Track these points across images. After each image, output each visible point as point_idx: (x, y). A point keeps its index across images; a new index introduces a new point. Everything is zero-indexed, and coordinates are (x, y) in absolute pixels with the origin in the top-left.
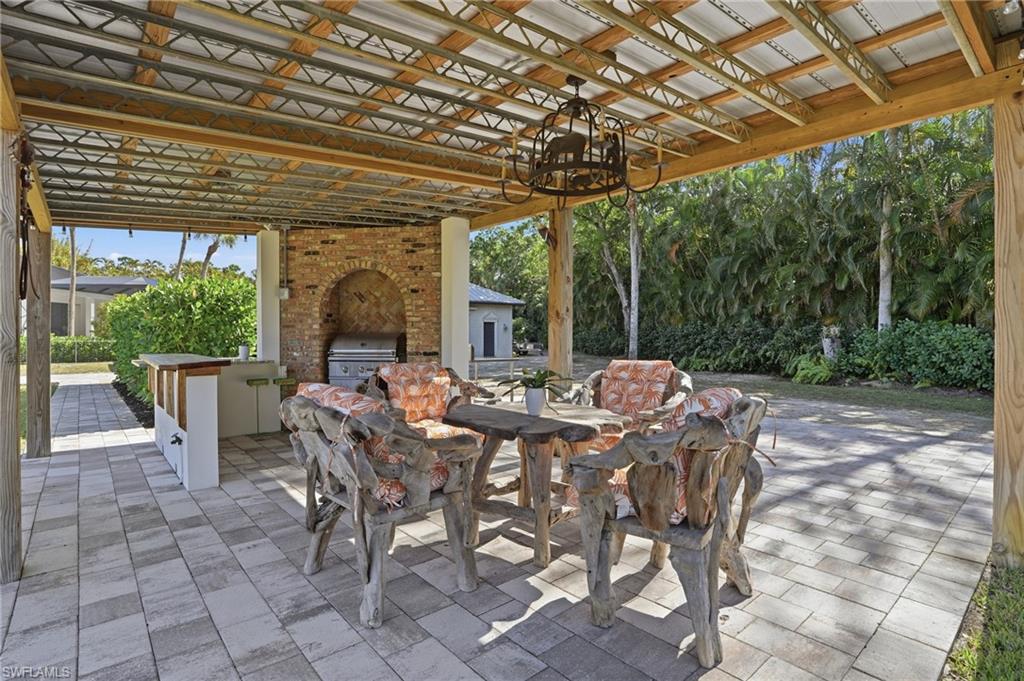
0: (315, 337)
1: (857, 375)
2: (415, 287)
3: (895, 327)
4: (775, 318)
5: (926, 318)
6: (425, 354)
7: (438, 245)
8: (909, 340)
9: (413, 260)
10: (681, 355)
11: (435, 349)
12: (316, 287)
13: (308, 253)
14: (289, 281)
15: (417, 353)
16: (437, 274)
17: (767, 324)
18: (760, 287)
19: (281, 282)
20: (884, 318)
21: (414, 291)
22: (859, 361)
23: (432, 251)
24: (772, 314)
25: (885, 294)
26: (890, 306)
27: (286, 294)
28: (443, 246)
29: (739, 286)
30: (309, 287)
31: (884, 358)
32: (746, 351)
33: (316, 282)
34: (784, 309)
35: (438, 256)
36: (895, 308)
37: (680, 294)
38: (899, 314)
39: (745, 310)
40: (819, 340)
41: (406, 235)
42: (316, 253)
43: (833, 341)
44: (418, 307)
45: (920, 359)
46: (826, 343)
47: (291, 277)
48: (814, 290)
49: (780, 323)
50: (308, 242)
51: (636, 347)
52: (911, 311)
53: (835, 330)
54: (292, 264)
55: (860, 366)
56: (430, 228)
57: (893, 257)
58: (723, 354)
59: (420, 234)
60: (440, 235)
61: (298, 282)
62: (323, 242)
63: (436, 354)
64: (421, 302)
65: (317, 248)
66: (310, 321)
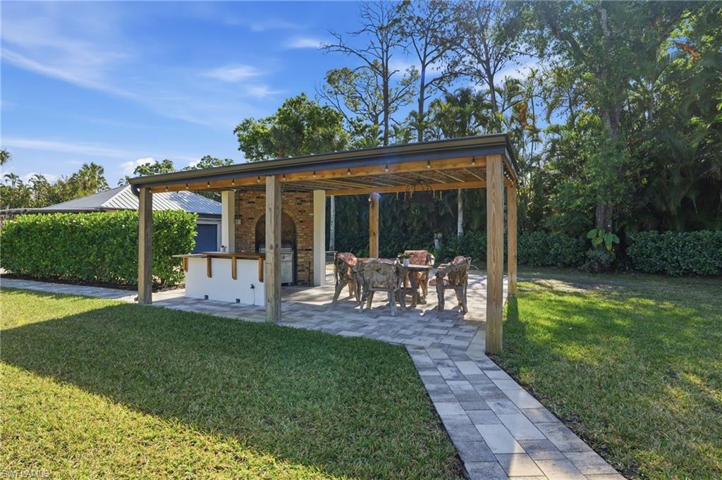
0: (253, 243)
1: (449, 256)
2: (301, 220)
3: (465, 234)
4: (410, 229)
5: (477, 231)
6: (306, 250)
7: (312, 201)
8: (471, 240)
9: (301, 207)
10: (358, 249)
11: (311, 248)
12: (253, 219)
13: (250, 202)
14: (240, 216)
15: (302, 250)
16: (312, 214)
17: (405, 231)
18: (402, 212)
19: (236, 216)
20: (460, 230)
21: (301, 222)
22: (450, 250)
23: (309, 204)
24: (408, 227)
25: (460, 219)
26: (462, 225)
27: (239, 222)
28: (314, 202)
29: (392, 211)
30: (249, 219)
31: (460, 248)
32: (396, 246)
33: (253, 217)
34: (414, 224)
35: (312, 207)
36: (464, 225)
37: (357, 213)
38: (465, 228)
39: (394, 224)
40: (433, 240)
41: (297, 196)
42: (253, 202)
43: (439, 241)
44: (303, 229)
45: (475, 248)
46: (436, 242)
47: (241, 214)
48: (429, 215)
49: (413, 231)
50: (249, 197)
51: (333, 244)
52: (471, 227)
53: (440, 235)
54: (241, 207)
55: (451, 252)
56: (308, 194)
57: (464, 201)
58: (384, 248)
59: (304, 196)
60: (313, 196)
61: (244, 216)
62: (257, 197)
63: (310, 250)
64: (304, 227)
65: (254, 200)
66: (250, 235)
